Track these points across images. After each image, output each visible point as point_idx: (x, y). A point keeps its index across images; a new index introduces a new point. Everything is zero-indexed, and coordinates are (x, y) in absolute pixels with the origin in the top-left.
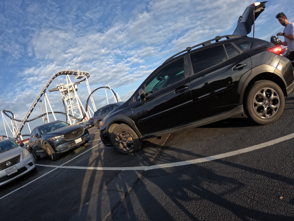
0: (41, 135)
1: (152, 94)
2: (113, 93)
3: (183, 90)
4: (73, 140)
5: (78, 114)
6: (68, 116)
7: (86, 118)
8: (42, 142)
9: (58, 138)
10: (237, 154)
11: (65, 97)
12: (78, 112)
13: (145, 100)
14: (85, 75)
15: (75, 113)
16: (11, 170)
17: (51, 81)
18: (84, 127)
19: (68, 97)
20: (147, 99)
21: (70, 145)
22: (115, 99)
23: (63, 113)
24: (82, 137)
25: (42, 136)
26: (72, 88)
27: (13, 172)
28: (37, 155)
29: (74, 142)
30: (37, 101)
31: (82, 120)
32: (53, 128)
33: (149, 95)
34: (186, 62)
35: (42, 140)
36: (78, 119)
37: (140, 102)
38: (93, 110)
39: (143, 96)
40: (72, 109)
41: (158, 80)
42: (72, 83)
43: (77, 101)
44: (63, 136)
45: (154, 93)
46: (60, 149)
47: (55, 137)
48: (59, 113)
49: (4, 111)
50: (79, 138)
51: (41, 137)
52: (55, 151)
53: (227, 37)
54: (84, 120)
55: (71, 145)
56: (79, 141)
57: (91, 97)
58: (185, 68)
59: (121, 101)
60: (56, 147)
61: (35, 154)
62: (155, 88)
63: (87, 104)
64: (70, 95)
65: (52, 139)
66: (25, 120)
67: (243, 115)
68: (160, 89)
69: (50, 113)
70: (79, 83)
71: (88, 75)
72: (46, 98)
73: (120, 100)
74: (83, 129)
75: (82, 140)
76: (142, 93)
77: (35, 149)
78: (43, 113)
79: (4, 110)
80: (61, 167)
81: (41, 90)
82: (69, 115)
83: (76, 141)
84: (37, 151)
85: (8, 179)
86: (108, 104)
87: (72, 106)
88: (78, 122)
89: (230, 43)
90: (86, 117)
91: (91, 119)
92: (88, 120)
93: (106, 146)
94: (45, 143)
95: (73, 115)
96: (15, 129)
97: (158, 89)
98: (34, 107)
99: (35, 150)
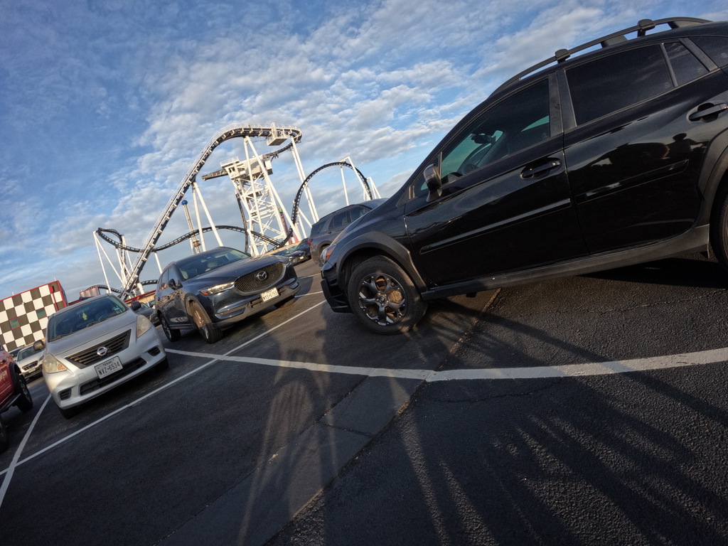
0: (183, 283)
1: (460, 178)
2: (359, 178)
3: (545, 171)
4: (256, 294)
5: (273, 230)
6: (251, 235)
7: (293, 239)
8: (183, 299)
9: (221, 288)
10: (678, 365)
11: (242, 191)
12: (275, 225)
13: (440, 195)
14: (291, 135)
15: (268, 227)
16: (107, 367)
17: (208, 155)
18: (285, 263)
19: (251, 190)
20: (446, 192)
21: (250, 305)
22: (365, 192)
23: (237, 228)
24: (279, 287)
25: (185, 285)
26: (258, 167)
27: (113, 371)
28: (172, 328)
29: (260, 297)
30: (177, 204)
31: (282, 244)
32: (210, 265)
33: (452, 181)
34: (554, 92)
35: (183, 292)
36: (273, 242)
37: (428, 199)
38: (310, 218)
39: (433, 185)
40: (259, 219)
41: (476, 142)
42: (259, 155)
43: (272, 199)
44: (232, 283)
45: (465, 175)
46: (224, 315)
47: (214, 286)
48: (228, 227)
49: (99, 231)
50: (272, 288)
51: (181, 286)
52: (215, 320)
53: (672, 23)
54: (287, 244)
55: (252, 306)
56: (270, 295)
57: (305, 189)
58: (552, 109)
59: (380, 198)
60: (215, 311)
61: (168, 326)
62: (468, 164)
63: (296, 205)
64: (254, 185)
65: (207, 292)
66: (148, 248)
67: (705, 254)
68: (481, 165)
69: (206, 229)
70: (275, 155)
71: (297, 136)
72: (197, 195)
73: (378, 196)
74: (282, 267)
75: (280, 294)
76: (433, 176)
77: (167, 316)
78: (190, 231)
79: (99, 229)
80: (224, 357)
81: (185, 177)
82: (252, 232)
83: (263, 295)
84: (174, 320)
85: (101, 386)
86: (348, 205)
87: (260, 211)
88: (273, 249)
89: (681, 40)
90: (292, 236)
91: (305, 241)
92: (297, 244)
93: (335, 310)
94: (191, 301)
95: (262, 233)
96: (125, 270)
97: (476, 167)
98: (170, 216)
99: (169, 317)
